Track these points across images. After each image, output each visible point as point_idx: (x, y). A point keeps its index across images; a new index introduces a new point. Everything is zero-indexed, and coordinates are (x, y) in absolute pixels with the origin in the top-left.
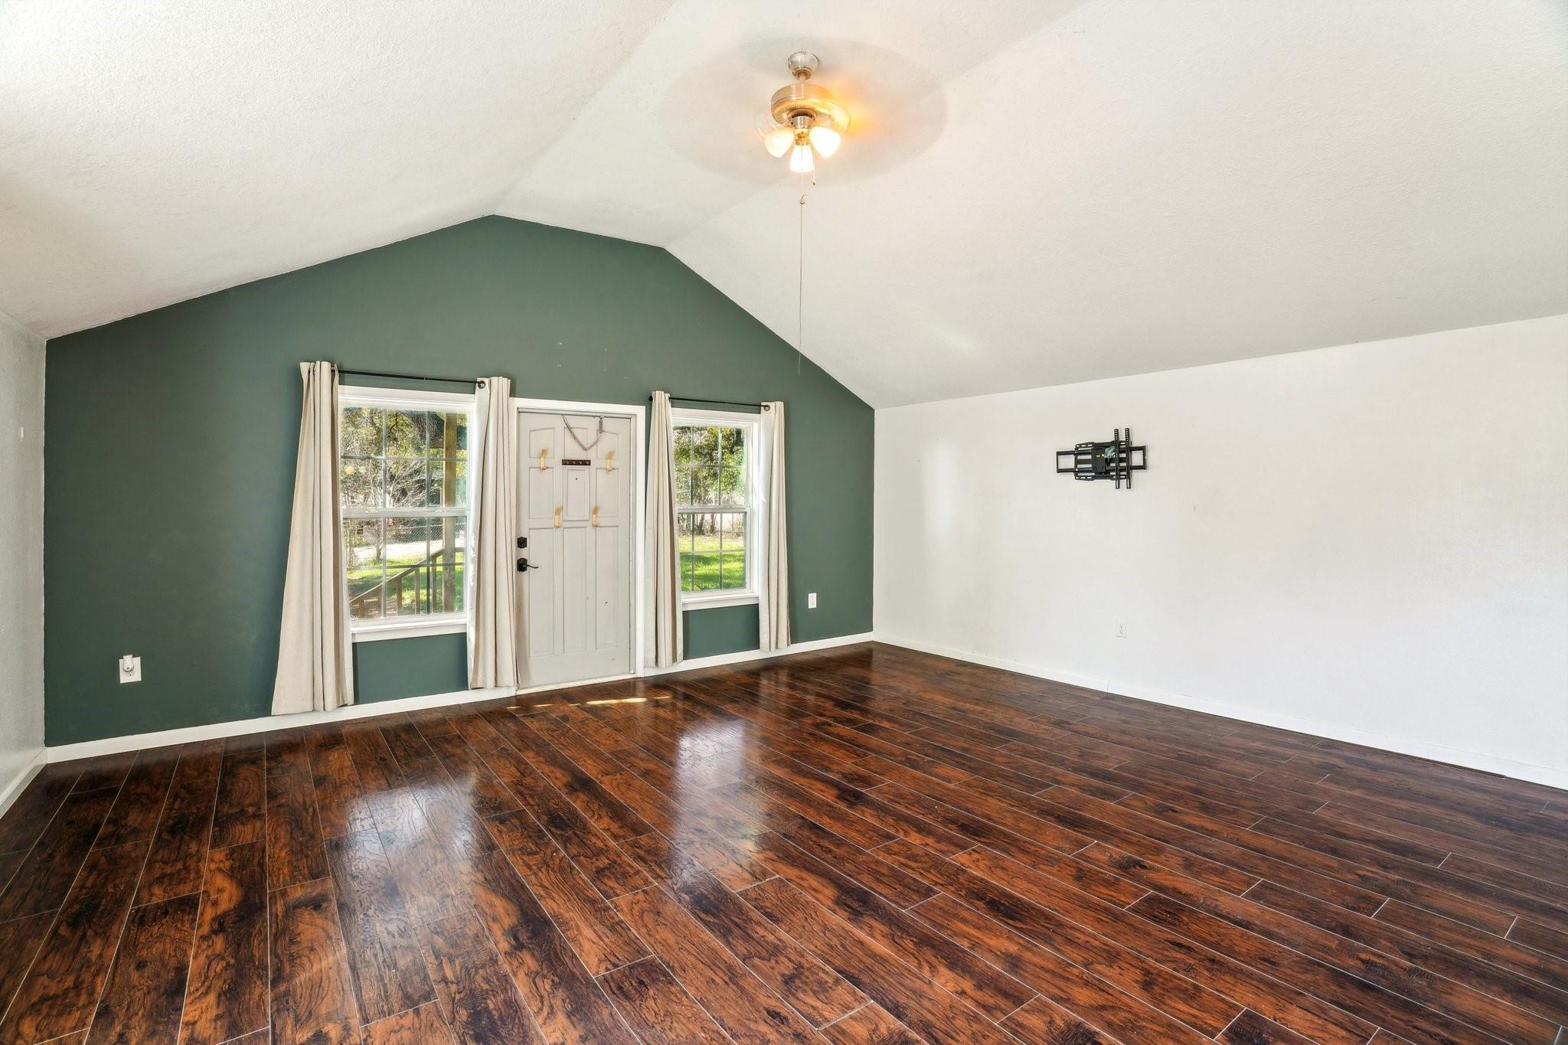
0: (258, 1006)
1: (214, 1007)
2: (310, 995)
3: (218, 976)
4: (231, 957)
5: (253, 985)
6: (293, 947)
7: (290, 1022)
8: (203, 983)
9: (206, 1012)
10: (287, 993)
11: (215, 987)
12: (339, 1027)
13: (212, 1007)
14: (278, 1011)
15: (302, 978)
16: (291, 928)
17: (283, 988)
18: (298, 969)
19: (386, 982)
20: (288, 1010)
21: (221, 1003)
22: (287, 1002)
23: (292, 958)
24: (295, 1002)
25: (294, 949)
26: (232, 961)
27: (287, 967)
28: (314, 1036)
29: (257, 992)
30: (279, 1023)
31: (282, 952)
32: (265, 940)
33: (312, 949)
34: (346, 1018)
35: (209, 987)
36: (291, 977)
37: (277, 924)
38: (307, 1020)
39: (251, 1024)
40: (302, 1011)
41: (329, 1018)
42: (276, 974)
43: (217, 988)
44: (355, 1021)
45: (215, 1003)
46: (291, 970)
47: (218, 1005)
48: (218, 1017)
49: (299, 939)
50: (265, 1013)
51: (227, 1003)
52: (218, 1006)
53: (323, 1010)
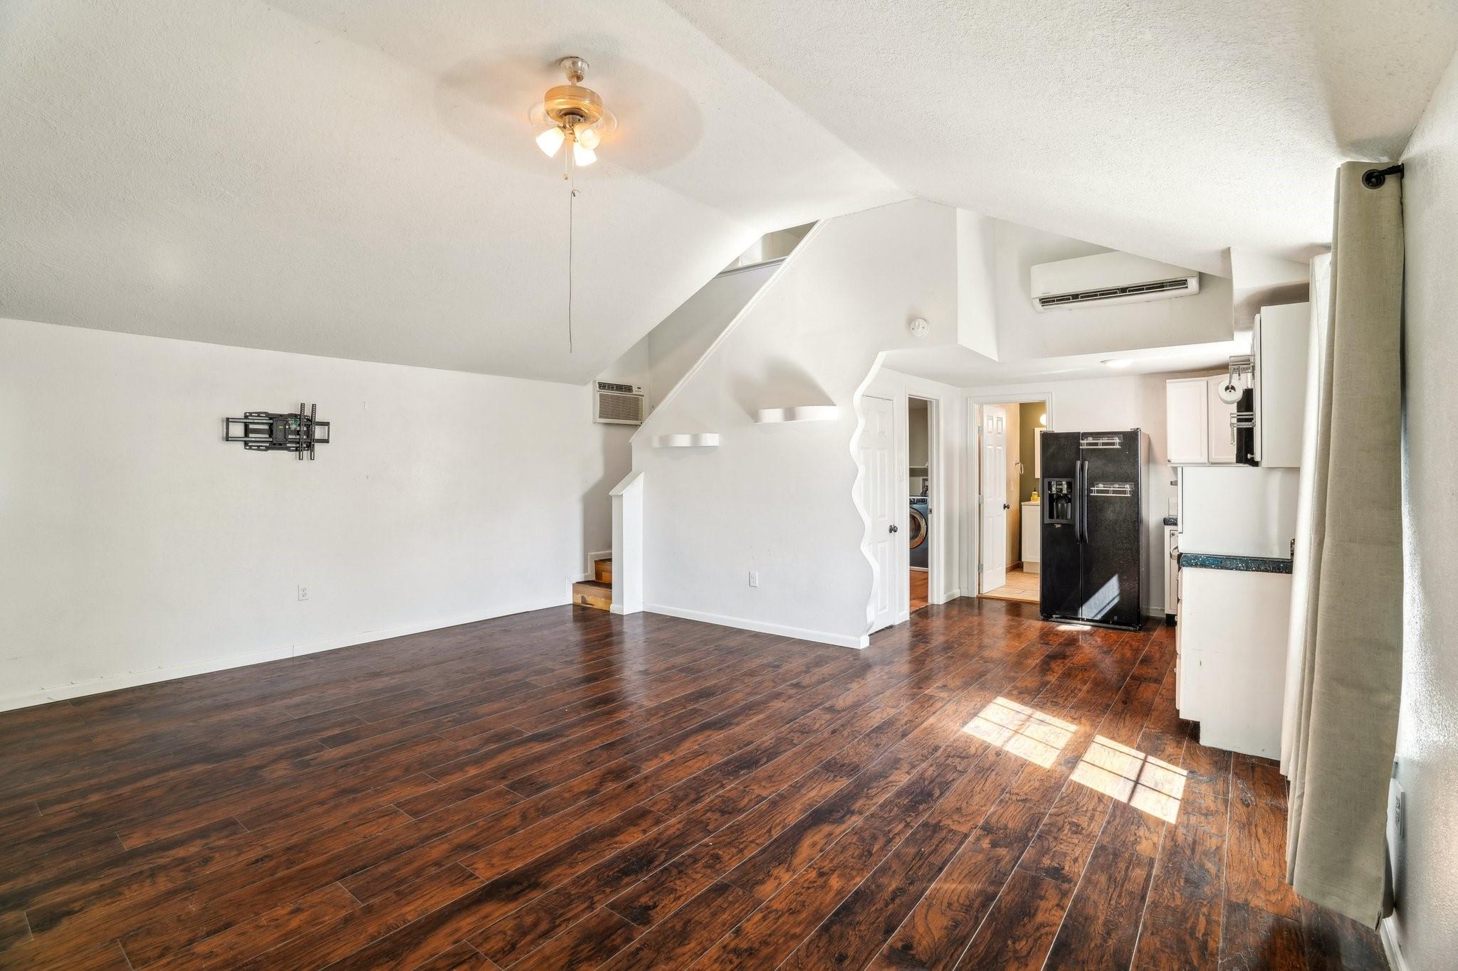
0: (1014, 886)
1: (1041, 908)
2: (980, 870)
3: (1027, 936)
4: (1009, 947)
5: (1008, 906)
6: (959, 918)
7: (1003, 863)
8: (1040, 937)
9: (1047, 908)
10: (992, 883)
11: (1033, 926)
12: (981, 842)
13: (1043, 909)
14: (1005, 875)
15: (975, 886)
16: (946, 940)
17: (991, 889)
18: (972, 896)
19: (934, 846)
20: (999, 871)
21: (1035, 907)
22: (995, 877)
23: (967, 908)
24: (992, 872)
25: (960, 916)
26: (1009, 942)
27: (976, 904)
28: (997, 847)
29: (1008, 898)
30: (1009, 867)
31: (971, 919)
32: (974, 945)
33: (950, 905)
34: (973, 844)
35: (1038, 929)
36: (981, 892)
37: (952, 955)
38: (994, 857)
39: (1025, 878)
40: (992, 865)
41: (981, 851)
42: (987, 903)
43: (1032, 923)
44: (971, 839)
45: (1039, 911)
46: (977, 898)
47: (1036, 910)
48: (1042, 898)
49: (950, 923)
50: (1013, 878)
51: (1031, 904)
52: (1037, 908)
53: (980, 857)
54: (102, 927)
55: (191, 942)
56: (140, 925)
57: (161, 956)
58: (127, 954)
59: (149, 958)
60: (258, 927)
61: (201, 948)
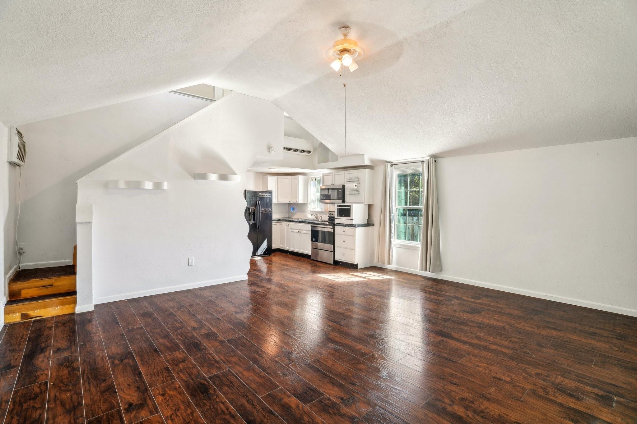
54: (519, 409)
55: (507, 382)
56: (510, 399)
57: (518, 386)
58: (524, 394)
59: (521, 388)
60: (491, 371)
61: (508, 379)
